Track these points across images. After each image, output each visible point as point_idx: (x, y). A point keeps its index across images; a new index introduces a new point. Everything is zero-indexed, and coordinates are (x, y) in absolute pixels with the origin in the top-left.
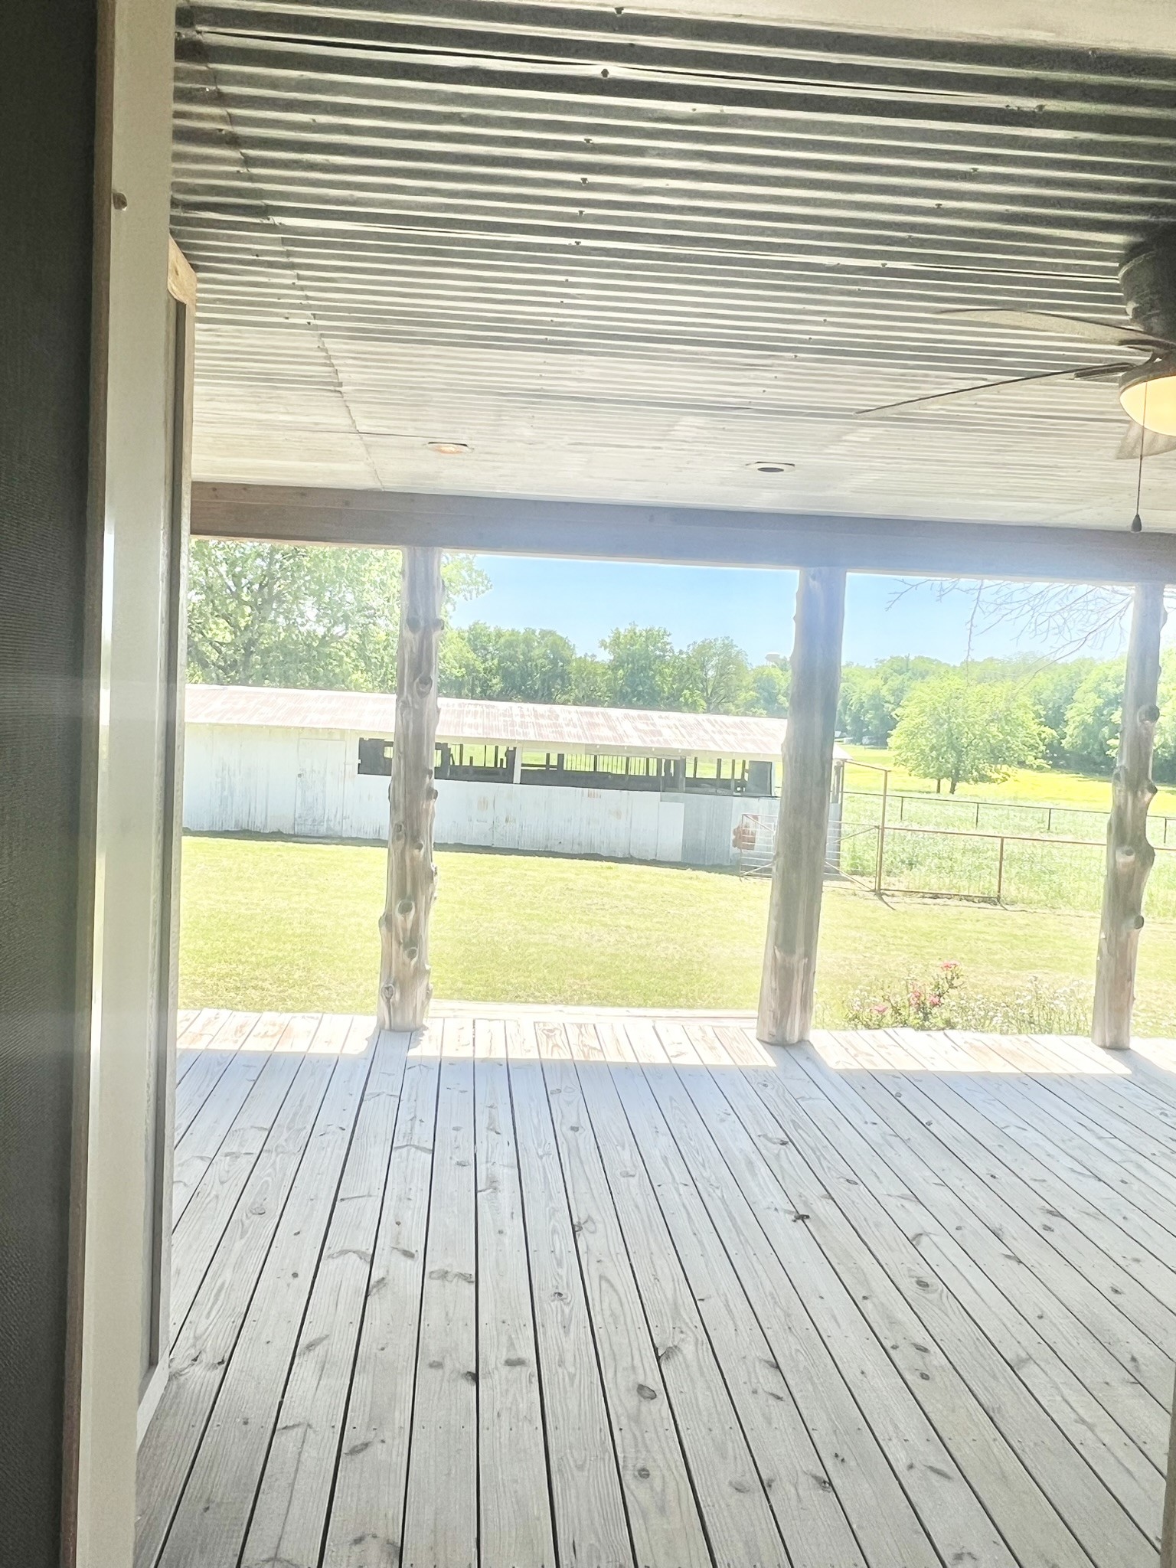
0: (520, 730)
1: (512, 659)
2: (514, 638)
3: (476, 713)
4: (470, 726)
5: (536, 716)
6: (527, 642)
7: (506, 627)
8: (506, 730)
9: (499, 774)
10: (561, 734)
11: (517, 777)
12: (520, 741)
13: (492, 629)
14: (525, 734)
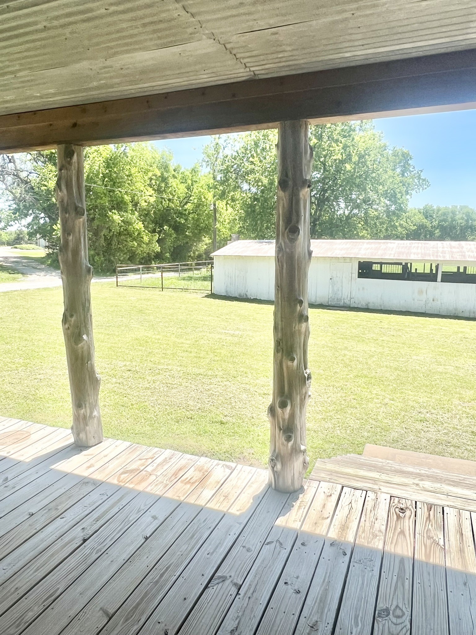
0: (441, 255)
1: (445, 220)
2: (447, 211)
3: (418, 247)
4: (414, 254)
5: (451, 248)
6: (454, 213)
7: (442, 206)
8: (433, 255)
9: (430, 277)
10: (464, 256)
11: (439, 278)
12: (441, 261)
13: (435, 207)
14: (444, 257)
